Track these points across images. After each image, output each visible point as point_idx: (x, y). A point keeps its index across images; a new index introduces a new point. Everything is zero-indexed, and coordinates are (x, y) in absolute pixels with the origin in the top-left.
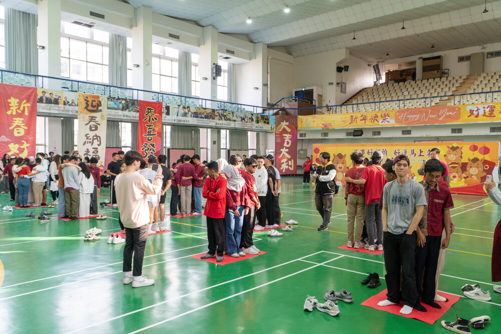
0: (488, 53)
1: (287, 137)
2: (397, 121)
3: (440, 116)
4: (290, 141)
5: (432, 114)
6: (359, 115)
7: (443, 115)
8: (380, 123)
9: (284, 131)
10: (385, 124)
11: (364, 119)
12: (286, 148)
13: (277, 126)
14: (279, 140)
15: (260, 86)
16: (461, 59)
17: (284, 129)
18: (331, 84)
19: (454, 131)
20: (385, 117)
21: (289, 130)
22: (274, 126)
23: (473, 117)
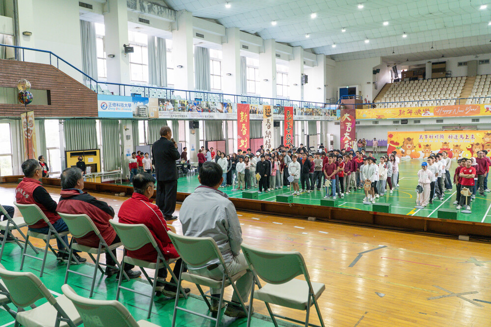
0: (480, 61)
1: (349, 125)
2: (435, 113)
3: (466, 111)
4: (351, 128)
5: (460, 109)
6: (406, 110)
7: (468, 110)
8: (422, 115)
9: (347, 121)
10: (427, 116)
11: (410, 112)
12: (348, 132)
13: (341, 118)
14: (343, 127)
15: (322, 87)
16: (460, 64)
17: (346, 119)
18: (369, 83)
19: (474, 120)
20: (426, 111)
21: (350, 120)
22: (339, 117)
23: (488, 112)
